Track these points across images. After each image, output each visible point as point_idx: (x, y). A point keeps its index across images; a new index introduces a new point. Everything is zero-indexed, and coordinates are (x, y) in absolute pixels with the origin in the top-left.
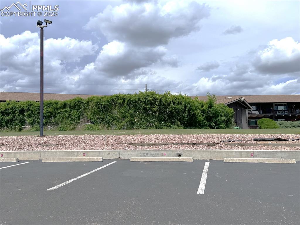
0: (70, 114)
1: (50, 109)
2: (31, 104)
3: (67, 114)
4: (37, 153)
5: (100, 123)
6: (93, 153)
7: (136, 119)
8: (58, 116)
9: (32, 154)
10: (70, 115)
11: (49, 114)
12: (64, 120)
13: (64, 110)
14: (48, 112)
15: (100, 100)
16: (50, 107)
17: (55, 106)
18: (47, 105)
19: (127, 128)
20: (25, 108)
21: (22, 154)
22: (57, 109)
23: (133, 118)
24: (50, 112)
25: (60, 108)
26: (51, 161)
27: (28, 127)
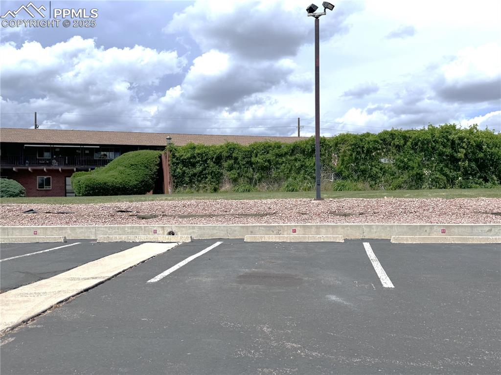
0: (303, 163)
1: (269, 156)
2: (234, 149)
3: (298, 164)
4: (358, 228)
5: (358, 178)
6: (460, 229)
7: (426, 172)
8: (282, 167)
9: (348, 230)
10: (302, 166)
11: (267, 164)
12: (293, 174)
13: (293, 158)
14: (265, 161)
15: (361, 140)
16: (268, 153)
17: (277, 151)
18: (263, 150)
19: (410, 188)
20: (225, 154)
21: (331, 230)
22: (281, 156)
23: (421, 169)
24: (269, 161)
25: (286, 154)
26: (409, 242)
27: (227, 186)
